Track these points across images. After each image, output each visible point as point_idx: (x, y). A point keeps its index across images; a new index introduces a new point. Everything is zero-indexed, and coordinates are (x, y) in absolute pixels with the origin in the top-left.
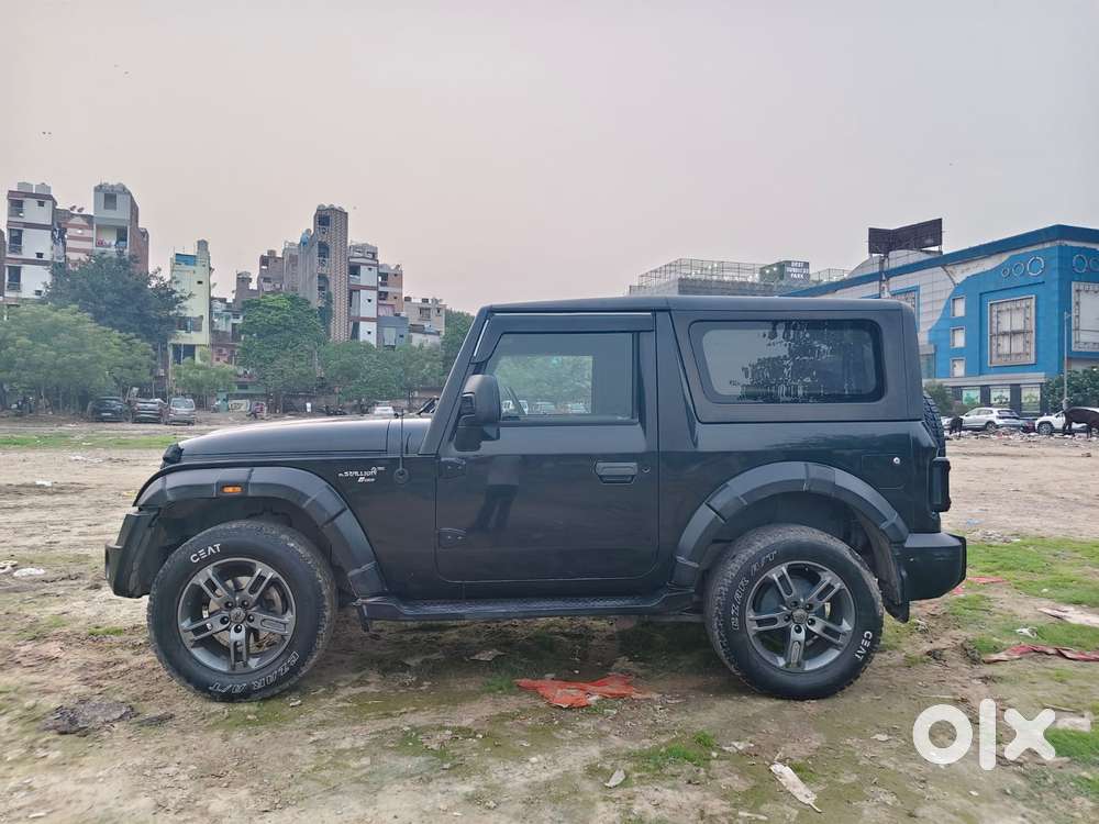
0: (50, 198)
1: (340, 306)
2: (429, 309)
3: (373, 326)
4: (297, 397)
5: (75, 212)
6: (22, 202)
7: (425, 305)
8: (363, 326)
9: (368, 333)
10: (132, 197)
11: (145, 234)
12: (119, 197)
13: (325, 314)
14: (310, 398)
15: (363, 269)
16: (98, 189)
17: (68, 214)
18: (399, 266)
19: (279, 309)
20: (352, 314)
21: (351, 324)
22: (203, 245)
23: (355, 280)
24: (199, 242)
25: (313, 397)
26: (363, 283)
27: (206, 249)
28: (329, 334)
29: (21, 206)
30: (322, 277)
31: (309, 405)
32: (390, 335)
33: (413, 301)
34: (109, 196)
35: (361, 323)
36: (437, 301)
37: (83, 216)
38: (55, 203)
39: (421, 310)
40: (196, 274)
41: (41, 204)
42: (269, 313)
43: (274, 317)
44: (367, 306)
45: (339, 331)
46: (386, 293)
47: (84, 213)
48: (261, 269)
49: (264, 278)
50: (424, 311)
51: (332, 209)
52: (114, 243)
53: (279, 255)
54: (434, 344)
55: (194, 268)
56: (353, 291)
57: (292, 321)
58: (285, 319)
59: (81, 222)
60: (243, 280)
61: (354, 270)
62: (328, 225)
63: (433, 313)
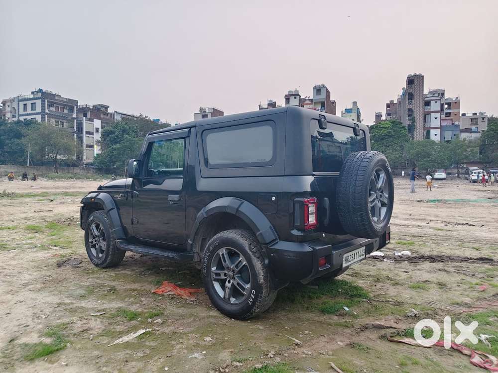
0: (298, 95)
1: (419, 123)
2: (477, 119)
3: (438, 131)
4: (397, 169)
5: (307, 99)
6: (289, 98)
7: (475, 117)
8: (433, 132)
9: (435, 136)
10: (327, 89)
11: (334, 103)
12: (321, 89)
13: (411, 128)
14: (404, 168)
15: (432, 103)
16: (314, 88)
17: (305, 100)
18: (457, 98)
19: (386, 128)
20: (426, 126)
21: (426, 132)
22: (355, 103)
23: (427, 109)
24: (353, 102)
25: (405, 169)
26: (432, 110)
27: (356, 105)
28: (413, 138)
29: (289, 100)
30: (410, 110)
31: (403, 172)
32: (448, 135)
33: (467, 115)
34: (318, 90)
35: (431, 130)
36: (482, 114)
37: (309, 100)
38: (300, 96)
39: (472, 120)
40: (352, 117)
41: (295, 98)
42: (381, 130)
43: (383, 132)
44: (435, 121)
45: (419, 135)
46: (450, 113)
47: (310, 98)
48: (387, 110)
49: (388, 114)
50: (474, 120)
51: (416, 75)
52: (320, 108)
53: (395, 102)
54: (476, 137)
55: (350, 114)
56: (426, 115)
57: (393, 133)
58: (389, 132)
59: (309, 102)
60: (378, 116)
61: (427, 104)
62: (413, 84)
63: (479, 121)
